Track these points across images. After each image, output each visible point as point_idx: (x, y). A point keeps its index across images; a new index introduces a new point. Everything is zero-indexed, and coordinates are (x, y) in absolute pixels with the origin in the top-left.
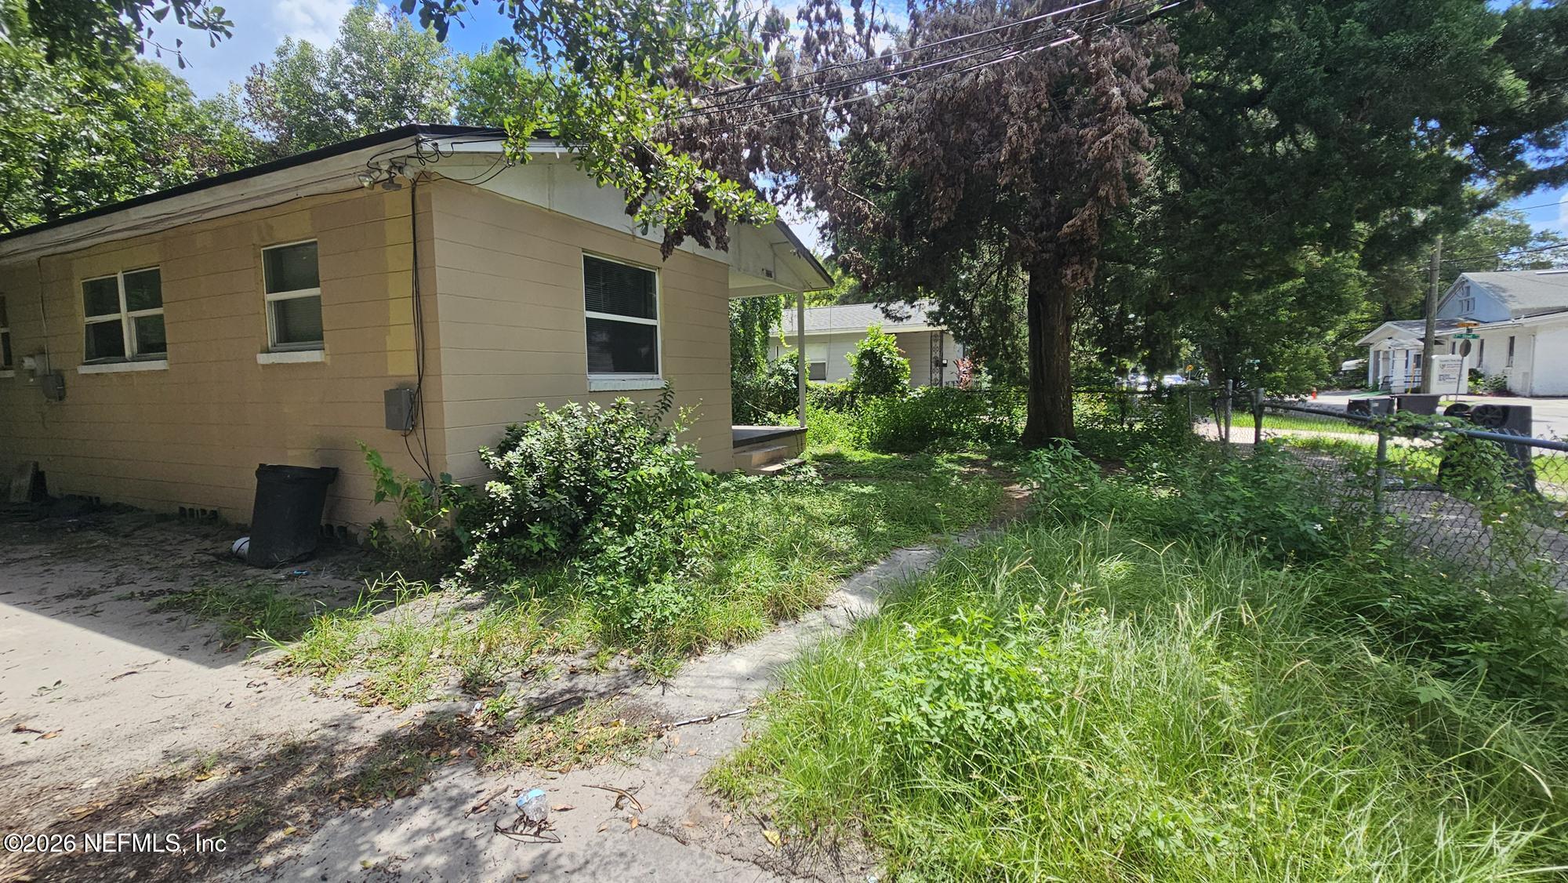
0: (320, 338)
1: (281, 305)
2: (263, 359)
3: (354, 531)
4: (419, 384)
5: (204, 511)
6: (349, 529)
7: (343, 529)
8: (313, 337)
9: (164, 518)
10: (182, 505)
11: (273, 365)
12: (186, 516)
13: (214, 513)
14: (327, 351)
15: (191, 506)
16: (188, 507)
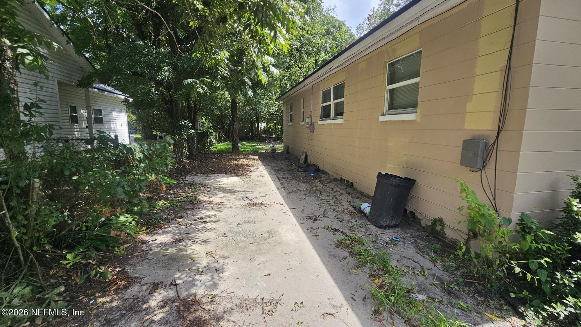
0: (415, 106)
1: (392, 91)
2: (382, 118)
3: (419, 217)
4: (497, 137)
5: (348, 182)
6: (416, 214)
7: (413, 214)
8: (413, 105)
9: (336, 180)
10: (342, 177)
11: (387, 121)
12: (342, 180)
13: (352, 183)
14: (419, 114)
15: (345, 178)
16: (343, 178)
